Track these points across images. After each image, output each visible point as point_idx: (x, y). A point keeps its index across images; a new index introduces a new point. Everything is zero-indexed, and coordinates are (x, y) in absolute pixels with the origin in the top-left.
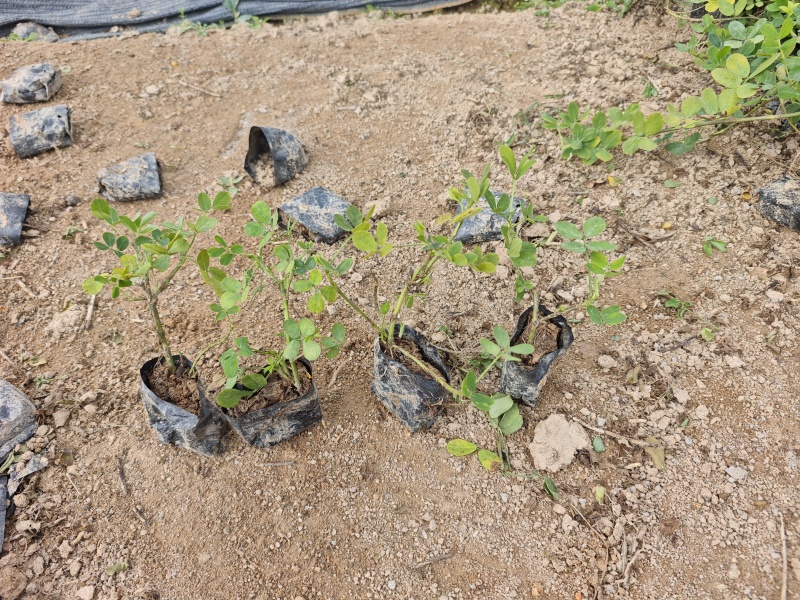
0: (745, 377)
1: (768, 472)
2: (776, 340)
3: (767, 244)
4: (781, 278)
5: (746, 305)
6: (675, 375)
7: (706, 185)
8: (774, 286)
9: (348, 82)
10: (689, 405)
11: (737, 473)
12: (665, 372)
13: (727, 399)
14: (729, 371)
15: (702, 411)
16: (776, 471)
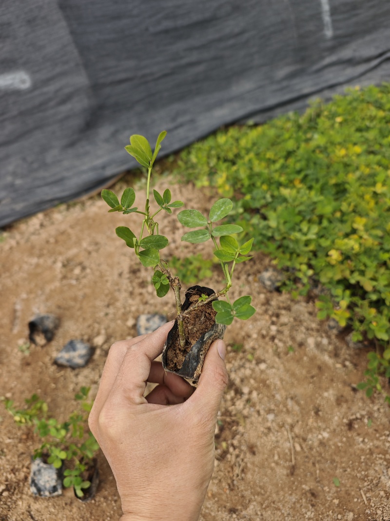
0: (268, 371)
1: (282, 411)
2: (277, 349)
3: (267, 302)
4: (274, 319)
5: (263, 337)
6: (242, 381)
7: (238, 278)
8: (273, 323)
9: (64, 266)
10: (250, 393)
11: (271, 417)
12: (238, 382)
13: (263, 384)
14: (262, 372)
15: (255, 394)
16: (285, 410)
